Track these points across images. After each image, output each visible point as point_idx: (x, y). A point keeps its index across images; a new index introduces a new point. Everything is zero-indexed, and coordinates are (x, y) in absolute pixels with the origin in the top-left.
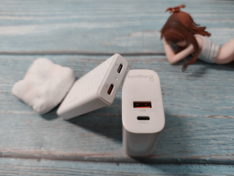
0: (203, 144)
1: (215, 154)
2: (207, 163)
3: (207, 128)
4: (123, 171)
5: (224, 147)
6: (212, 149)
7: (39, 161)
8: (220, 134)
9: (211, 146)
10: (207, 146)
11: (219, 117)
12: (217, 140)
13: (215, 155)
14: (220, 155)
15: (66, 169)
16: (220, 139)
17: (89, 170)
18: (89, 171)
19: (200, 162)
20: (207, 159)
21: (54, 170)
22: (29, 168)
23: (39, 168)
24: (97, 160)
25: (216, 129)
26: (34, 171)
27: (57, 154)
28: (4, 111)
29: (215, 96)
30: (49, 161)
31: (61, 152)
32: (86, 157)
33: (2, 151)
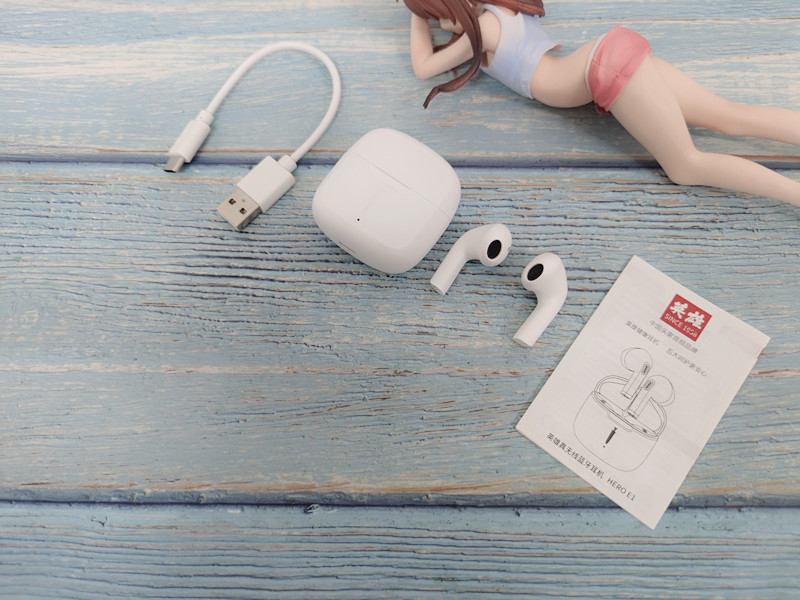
0: (740, 456)
1: (769, 480)
2: (747, 506)
3: (752, 407)
4: (532, 531)
5: (793, 460)
6: (762, 467)
7: (306, 512)
8: (788, 424)
9: (759, 459)
10: (750, 459)
11: (789, 374)
12: (777, 442)
13: (768, 484)
14: (782, 483)
15: (384, 531)
16: (786, 438)
17: (444, 531)
18: (443, 534)
19: (728, 504)
20: (748, 494)
21: (352, 534)
22: (284, 532)
23: (311, 530)
24: (460, 502)
25: (778, 410)
26: (299, 538)
27: (353, 491)
28: (168, 366)
29: (783, 308)
30: (335, 510)
31: (362, 486)
32: (430, 496)
33: (195, 489)
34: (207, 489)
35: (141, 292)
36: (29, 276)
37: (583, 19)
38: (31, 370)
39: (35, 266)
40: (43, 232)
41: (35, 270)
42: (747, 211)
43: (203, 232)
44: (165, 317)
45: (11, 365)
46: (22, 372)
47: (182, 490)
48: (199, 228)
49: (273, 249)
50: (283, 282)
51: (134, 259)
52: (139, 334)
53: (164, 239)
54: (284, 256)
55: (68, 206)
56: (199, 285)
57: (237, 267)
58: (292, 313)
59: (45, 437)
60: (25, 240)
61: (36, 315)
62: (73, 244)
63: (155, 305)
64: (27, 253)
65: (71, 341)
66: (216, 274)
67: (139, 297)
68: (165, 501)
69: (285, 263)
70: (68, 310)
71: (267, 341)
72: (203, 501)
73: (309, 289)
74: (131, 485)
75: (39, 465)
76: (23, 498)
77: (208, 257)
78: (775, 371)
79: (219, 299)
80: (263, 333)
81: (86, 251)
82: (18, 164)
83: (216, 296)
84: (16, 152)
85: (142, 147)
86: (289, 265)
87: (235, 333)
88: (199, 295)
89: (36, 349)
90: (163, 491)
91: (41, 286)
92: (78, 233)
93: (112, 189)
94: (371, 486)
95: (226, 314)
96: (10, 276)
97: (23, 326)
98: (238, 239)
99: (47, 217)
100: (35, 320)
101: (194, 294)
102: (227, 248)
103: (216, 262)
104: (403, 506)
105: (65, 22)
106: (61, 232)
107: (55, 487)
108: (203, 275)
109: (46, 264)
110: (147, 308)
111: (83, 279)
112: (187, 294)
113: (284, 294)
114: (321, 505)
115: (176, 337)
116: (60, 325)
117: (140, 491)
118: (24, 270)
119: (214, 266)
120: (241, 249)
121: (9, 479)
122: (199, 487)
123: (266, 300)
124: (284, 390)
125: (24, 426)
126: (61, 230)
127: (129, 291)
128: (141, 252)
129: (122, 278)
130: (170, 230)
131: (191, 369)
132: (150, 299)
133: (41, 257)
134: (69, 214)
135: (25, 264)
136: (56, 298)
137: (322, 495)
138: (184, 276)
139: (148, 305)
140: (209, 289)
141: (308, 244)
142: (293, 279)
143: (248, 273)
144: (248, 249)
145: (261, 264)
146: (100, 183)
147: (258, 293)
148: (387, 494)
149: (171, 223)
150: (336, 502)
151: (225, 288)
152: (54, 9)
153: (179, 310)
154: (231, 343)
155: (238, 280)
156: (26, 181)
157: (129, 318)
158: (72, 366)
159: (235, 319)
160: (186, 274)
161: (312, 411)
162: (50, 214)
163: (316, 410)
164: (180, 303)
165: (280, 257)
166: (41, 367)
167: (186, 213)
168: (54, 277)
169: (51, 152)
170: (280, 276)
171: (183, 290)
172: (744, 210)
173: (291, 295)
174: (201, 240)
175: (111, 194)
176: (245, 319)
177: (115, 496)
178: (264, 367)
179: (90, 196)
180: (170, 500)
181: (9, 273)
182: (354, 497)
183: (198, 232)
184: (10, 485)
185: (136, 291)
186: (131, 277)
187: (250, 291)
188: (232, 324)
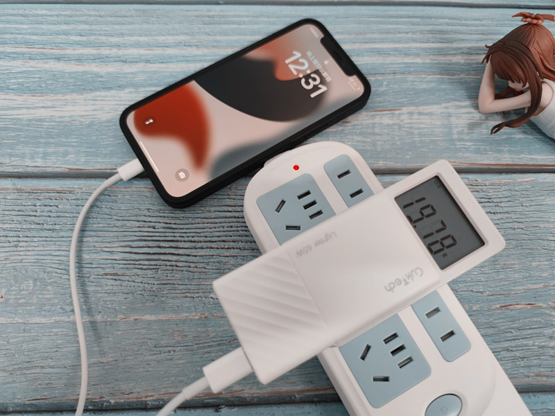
3: (496, 329)
5: (522, 362)
7: (217, 411)
8: (518, 339)
11: (519, 307)
12: (512, 351)
14: (516, 377)
16: (518, 348)
24: (316, 399)
25: (512, 330)
27: (247, 395)
28: (122, 316)
29: (514, 264)
30: (236, 409)
31: (253, 392)
32: (296, 396)
33: (143, 399)
34: (151, 398)
35: (101, 266)
36: (25, 257)
37: (384, 74)
38: (30, 322)
39: (29, 251)
40: (33, 226)
41: (29, 253)
42: (490, 201)
43: (141, 224)
44: (118, 282)
45: (16, 319)
46: (24, 323)
47: (134, 400)
48: (138, 221)
49: (188, 235)
50: (196, 256)
51: (96, 244)
52: (101, 295)
53: (115, 229)
54: (196, 239)
55: (49, 208)
56: (140, 260)
57: (165, 247)
58: (202, 277)
59: (42, 367)
60: (21, 232)
61: (31, 284)
62: (54, 234)
63: (111, 275)
64: (23, 241)
65: (56, 301)
66: (151, 252)
67: (100, 270)
68: (124, 407)
69: (197, 244)
70: (53, 280)
71: (186, 297)
72: (148, 407)
73: (212, 260)
74: (101, 398)
75: (39, 387)
76: (29, 409)
77: (145, 240)
78: (510, 305)
79: (153, 269)
80: (184, 291)
81: (64, 239)
82: (13, 179)
84: (11, 171)
85: (98, 166)
86: (199, 245)
87: (165, 292)
88: (140, 267)
89: (32, 308)
90: (123, 401)
91: (34, 264)
92: (57, 227)
93: (79, 196)
94: (259, 391)
95: (158, 279)
96: (12, 258)
97: (23, 292)
98: (164, 228)
99: (35, 216)
100: (31, 288)
101: (137, 266)
102: (157, 234)
103: (150, 244)
104: (280, 404)
105: (39, 78)
106: (45, 226)
107: (51, 401)
108: (143, 253)
109: (36, 249)
110: (106, 277)
111: (62, 258)
112: (132, 266)
113: (197, 264)
114: (227, 406)
115: (126, 296)
116: (48, 291)
117: (108, 402)
118: (21, 253)
119: (149, 247)
120: (167, 234)
121: (19, 397)
122: (146, 397)
123: (185, 269)
124: (199, 329)
125: (27, 360)
126: (45, 225)
127: (93, 266)
128: (100, 238)
129: (88, 257)
130: (119, 223)
131: (137, 318)
132: (108, 271)
133: (32, 244)
134: (50, 214)
135: (22, 249)
136: (45, 272)
137: (227, 399)
138: (130, 255)
139: (106, 274)
140: (147, 263)
141: (211, 230)
142: (202, 254)
144: (172, 234)
145: (181, 245)
146: (70, 192)
147: (180, 264)
148: (270, 396)
149: (120, 218)
150: (237, 403)
152: (32, 69)
153: (127, 277)
154: (163, 299)
155: (166, 256)
156: (19, 191)
157: (94, 284)
158: (58, 319)
159: (164, 282)
160: (131, 253)
161: (218, 343)
162: (38, 214)
163: (221, 342)
164: (127, 272)
165: (193, 239)
166: (37, 320)
167: (129, 211)
168: (42, 257)
169: (35, 170)
170: (194, 252)
171: (129, 264)
172: (488, 200)
173: (201, 265)
174: (140, 229)
175: (78, 200)
176: (171, 282)
177: (91, 406)
178: (185, 314)
179: (64, 201)
180: (127, 407)
181: (11, 255)
182: (248, 399)
183: (138, 224)
184: (20, 401)
185: (98, 266)
186: (94, 256)
187: (174, 263)
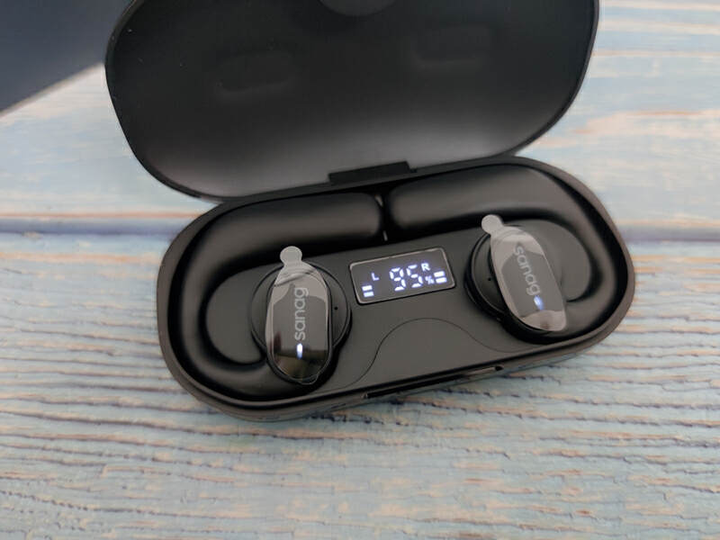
83: (88, 459)
143: (148, 417)
151: (104, 445)
188: (108, 515)
